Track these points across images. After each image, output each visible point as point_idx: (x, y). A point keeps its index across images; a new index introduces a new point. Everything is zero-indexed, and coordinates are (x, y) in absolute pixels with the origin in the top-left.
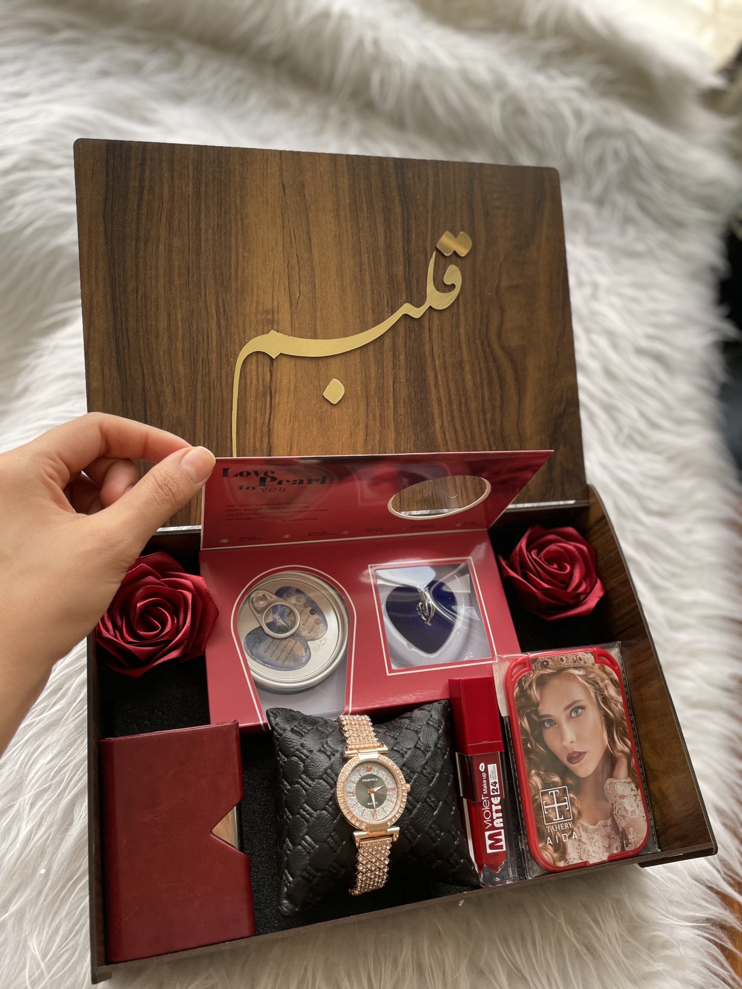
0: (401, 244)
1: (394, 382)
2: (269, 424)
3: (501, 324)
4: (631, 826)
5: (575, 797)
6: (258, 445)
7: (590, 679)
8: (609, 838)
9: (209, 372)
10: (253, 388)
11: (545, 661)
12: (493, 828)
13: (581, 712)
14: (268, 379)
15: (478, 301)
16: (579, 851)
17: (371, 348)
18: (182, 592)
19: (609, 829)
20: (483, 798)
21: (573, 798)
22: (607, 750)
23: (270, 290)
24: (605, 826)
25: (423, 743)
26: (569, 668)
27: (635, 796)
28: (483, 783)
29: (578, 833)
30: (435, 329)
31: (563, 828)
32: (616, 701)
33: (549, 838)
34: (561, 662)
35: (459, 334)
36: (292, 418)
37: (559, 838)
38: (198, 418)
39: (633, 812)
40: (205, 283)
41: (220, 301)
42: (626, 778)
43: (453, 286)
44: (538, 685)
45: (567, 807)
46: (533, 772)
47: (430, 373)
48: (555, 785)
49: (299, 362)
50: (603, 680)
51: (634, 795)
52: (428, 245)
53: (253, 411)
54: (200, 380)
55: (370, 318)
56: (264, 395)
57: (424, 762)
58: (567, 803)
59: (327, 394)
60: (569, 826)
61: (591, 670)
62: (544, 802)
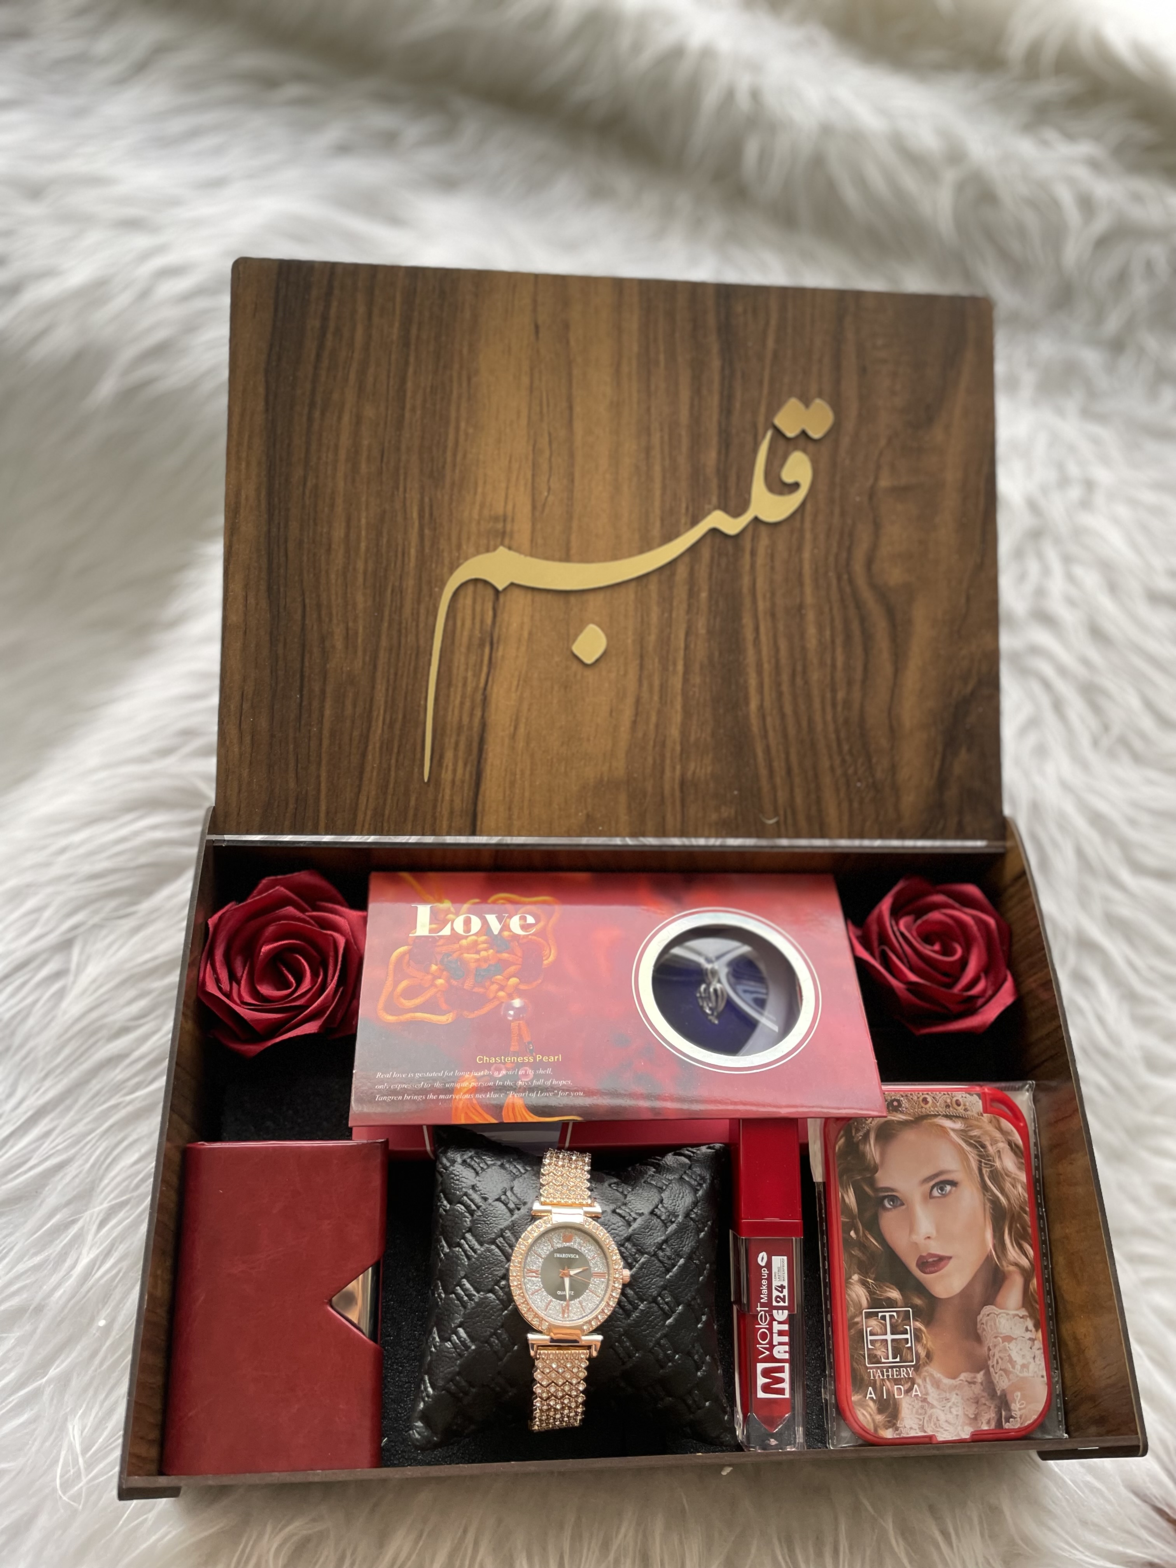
0: (715, 417)
1: (687, 634)
2: (485, 689)
3: (874, 547)
4: (1020, 1389)
5: (923, 1328)
6: (466, 720)
7: (971, 1137)
8: (977, 1403)
9: (402, 606)
10: (466, 633)
11: (895, 1100)
12: (771, 1359)
13: (950, 1191)
14: (489, 621)
15: (837, 511)
16: (921, 1417)
17: (654, 579)
18: (331, 936)
19: (977, 1389)
20: (759, 1309)
21: (920, 1330)
22: (989, 1258)
23: (503, 485)
24: (972, 1383)
25: (666, 1208)
26: (935, 1116)
27: (1032, 1340)
28: (761, 1285)
29: (922, 1387)
30: (761, 551)
31: (897, 1375)
32: (1014, 1179)
33: (870, 1388)
34: (923, 1105)
35: (801, 561)
36: (521, 682)
37: (888, 1391)
38: (379, 674)
39: (1024, 1366)
40: (406, 474)
41: (427, 500)
42: (1017, 1310)
43: (796, 486)
44: (877, 1138)
45: (908, 1343)
46: (856, 1277)
47: (747, 621)
48: (891, 1303)
49: (539, 597)
50: (994, 1142)
51: (1030, 1339)
52: (761, 419)
53: (462, 668)
54: (386, 618)
55: (656, 531)
56: (482, 645)
57: (663, 1238)
58: (908, 1336)
59: (577, 649)
60: (908, 1373)
61: (976, 1123)
62: (869, 1329)
